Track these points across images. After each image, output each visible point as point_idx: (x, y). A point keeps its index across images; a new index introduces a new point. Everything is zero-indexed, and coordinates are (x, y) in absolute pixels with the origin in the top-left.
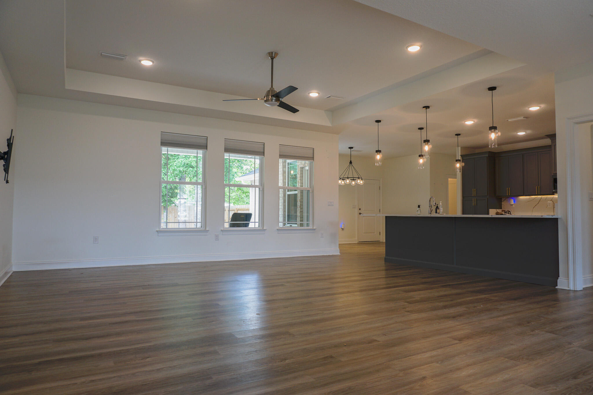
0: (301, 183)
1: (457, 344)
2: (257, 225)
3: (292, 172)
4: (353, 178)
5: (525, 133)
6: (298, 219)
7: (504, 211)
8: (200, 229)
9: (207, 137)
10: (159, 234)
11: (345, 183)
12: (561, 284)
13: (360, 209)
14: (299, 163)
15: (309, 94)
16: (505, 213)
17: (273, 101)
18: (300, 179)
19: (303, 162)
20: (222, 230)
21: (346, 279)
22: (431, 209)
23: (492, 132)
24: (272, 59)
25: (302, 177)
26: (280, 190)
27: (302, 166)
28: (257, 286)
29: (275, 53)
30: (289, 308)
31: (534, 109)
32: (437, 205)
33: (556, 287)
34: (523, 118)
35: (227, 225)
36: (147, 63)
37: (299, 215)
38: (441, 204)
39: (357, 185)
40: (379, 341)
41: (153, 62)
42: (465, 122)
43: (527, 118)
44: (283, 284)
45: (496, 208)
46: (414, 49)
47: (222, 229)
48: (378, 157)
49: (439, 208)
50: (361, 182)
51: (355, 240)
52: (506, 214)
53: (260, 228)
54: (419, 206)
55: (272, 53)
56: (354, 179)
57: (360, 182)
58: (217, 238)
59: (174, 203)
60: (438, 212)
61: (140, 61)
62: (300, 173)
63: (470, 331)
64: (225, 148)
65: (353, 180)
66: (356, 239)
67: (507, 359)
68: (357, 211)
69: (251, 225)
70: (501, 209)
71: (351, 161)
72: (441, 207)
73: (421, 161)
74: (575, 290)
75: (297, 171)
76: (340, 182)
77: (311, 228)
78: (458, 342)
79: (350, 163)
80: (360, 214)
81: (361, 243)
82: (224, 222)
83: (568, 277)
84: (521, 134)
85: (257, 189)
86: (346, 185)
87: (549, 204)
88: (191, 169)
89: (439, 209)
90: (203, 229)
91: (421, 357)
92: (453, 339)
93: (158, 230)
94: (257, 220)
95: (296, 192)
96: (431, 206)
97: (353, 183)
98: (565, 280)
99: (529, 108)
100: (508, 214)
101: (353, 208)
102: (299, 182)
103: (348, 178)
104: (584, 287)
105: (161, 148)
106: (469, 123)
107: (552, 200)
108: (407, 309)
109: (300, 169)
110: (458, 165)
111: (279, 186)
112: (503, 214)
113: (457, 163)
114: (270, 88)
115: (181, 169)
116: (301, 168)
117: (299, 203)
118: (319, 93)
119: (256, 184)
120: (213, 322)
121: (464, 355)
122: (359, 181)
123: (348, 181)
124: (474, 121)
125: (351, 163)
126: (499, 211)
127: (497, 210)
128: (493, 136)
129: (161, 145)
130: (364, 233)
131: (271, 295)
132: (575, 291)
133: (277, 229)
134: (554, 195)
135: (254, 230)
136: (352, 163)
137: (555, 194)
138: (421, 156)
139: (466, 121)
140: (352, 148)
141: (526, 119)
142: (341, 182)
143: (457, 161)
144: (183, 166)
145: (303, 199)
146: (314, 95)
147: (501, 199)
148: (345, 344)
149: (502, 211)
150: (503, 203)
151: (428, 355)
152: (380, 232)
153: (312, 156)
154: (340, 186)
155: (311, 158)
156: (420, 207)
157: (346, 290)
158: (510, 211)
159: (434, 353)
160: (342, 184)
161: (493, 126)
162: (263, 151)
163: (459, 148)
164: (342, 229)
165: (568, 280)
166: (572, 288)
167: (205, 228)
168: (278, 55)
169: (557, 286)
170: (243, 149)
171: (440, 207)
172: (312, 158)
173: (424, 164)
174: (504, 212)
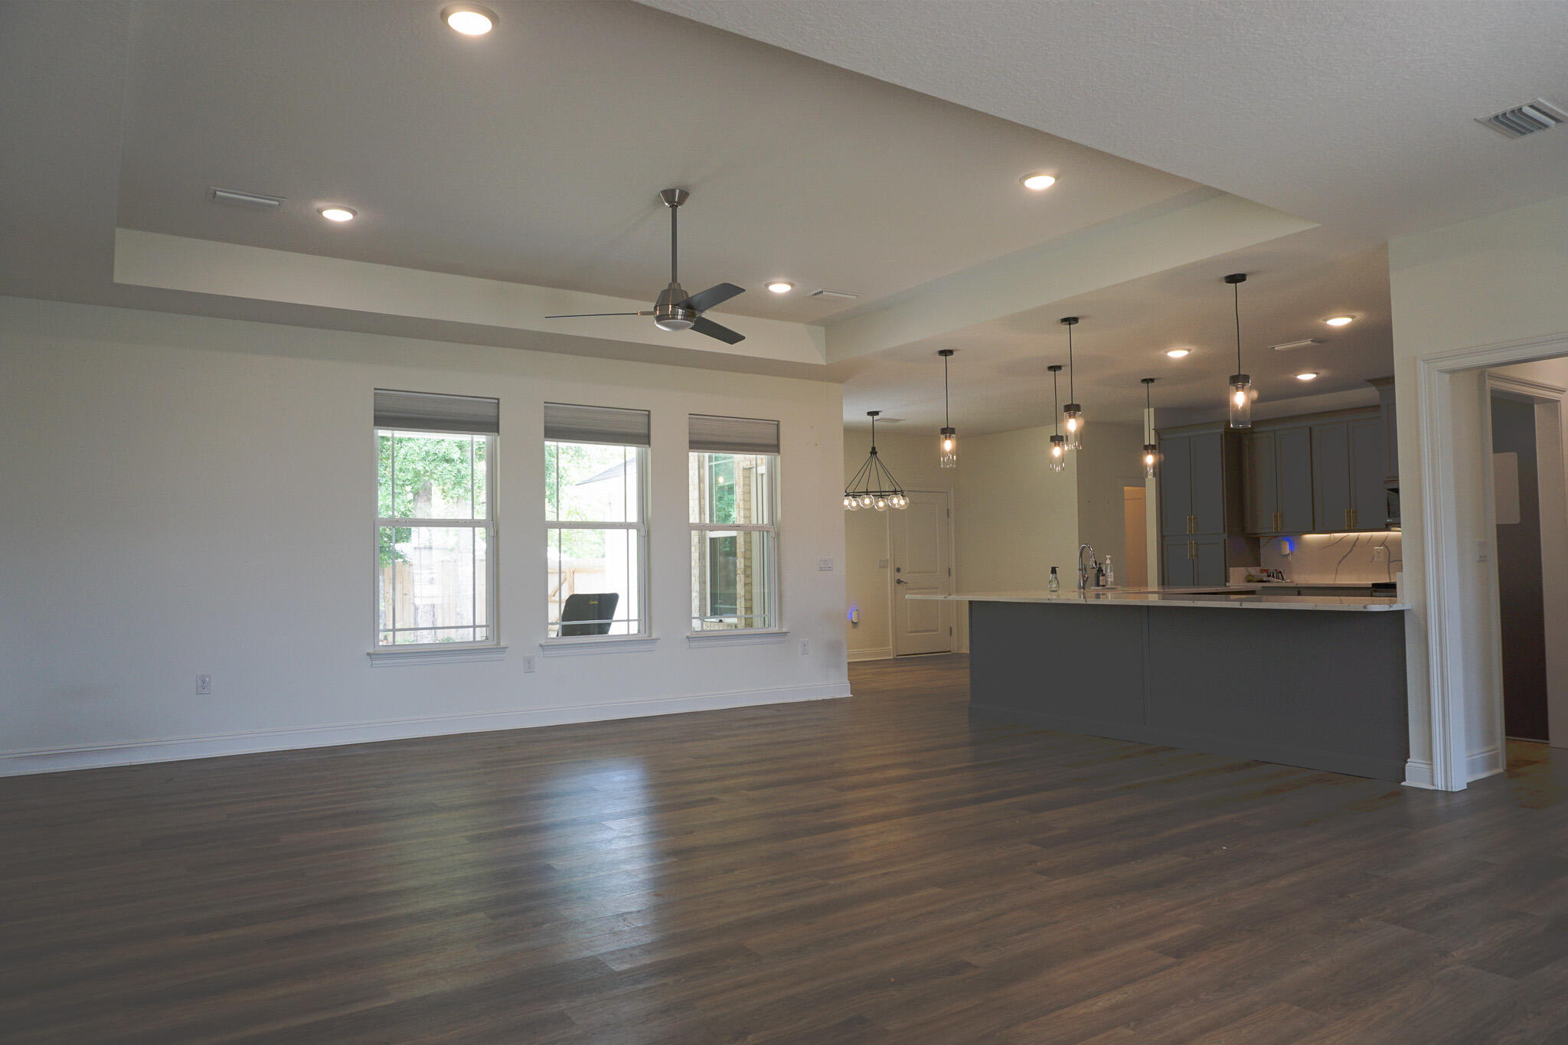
0: (745, 509)
1: (1171, 966)
2: (634, 628)
3: (721, 480)
4: (881, 492)
5: (1315, 376)
6: (740, 604)
7: (1267, 571)
8: (483, 644)
9: (498, 399)
10: (374, 662)
11: (858, 505)
12: (1415, 775)
13: (898, 570)
14: (740, 460)
15: (767, 285)
16: (1268, 576)
17: (677, 319)
18: (742, 498)
19: (752, 457)
20: (541, 646)
21: (876, 776)
22: (1084, 577)
23: (1237, 389)
24: (674, 207)
25: (747, 493)
26: (693, 532)
27: (747, 464)
28: (645, 806)
29: (681, 192)
30: (736, 872)
31: (1339, 322)
32: (1100, 564)
33: (1403, 784)
34: (1310, 342)
35: (554, 631)
36: (338, 216)
37: (743, 593)
38: (1108, 562)
39: (891, 509)
40: (976, 967)
41: (354, 213)
42: (1166, 352)
43: (1320, 342)
44: (715, 796)
45: (1246, 565)
46: (1040, 183)
47: (543, 642)
48: (948, 445)
49: (1104, 572)
50: (902, 502)
51: (888, 652)
52: (1270, 578)
53: (644, 636)
54: (1054, 570)
55: (673, 191)
56: (883, 494)
57: (899, 502)
58: (529, 663)
59: (401, 557)
60: (1101, 583)
61: (320, 211)
62: (741, 483)
63: (1201, 926)
64: (545, 427)
65: (881, 496)
66: (891, 647)
67: (1296, 1008)
68: (889, 574)
69: (616, 629)
70: (1259, 565)
71: (874, 448)
72: (1111, 571)
73: (1057, 451)
74: (1447, 791)
75: (736, 475)
76: (846, 502)
77: (776, 630)
78: (1174, 960)
79: (871, 453)
80: (899, 582)
81: (903, 660)
82: (546, 623)
83: (1431, 759)
84: (1306, 377)
85: (633, 533)
86: (861, 510)
87: (1379, 552)
88: (446, 465)
89: (1103, 575)
90: (491, 644)
91: (1084, 1010)
92: (1160, 952)
93: (371, 651)
94: (634, 615)
95: (733, 533)
96: (1083, 569)
97: (881, 504)
98: (1424, 766)
99: (1326, 320)
100: (1276, 580)
101: (880, 567)
102: (742, 506)
103: (867, 493)
104: (1470, 780)
105: (375, 431)
106: (1178, 354)
107: (1383, 543)
108: (1039, 864)
109: (741, 472)
110: (1150, 459)
111: (691, 522)
112: (1265, 579)
113: (1148, 454)
114: (670, 285)
115: (420, 466)
116: (744, 469)
117: (742, 560)
118: (792, 285)
119: (629, 520)
120: (544, 923)
121: (1192, 1001)
122: (895, 501)
123: (867, 501)
124: (1189, 350)
125: (874, 452)
126: (1254, 571)
127: (1250, 569)
128: (1240, 399)
129: (375, 424)
130: (911, 632)
131: (687, 833)
132: (1448, 794)
133: (688, 638)
134: (1390, 531)
135: (625, 641)
136: (876, 453)
137: (1393, 529)
138: (1057, 439)
139: (1168, 351)
140: (877, 413)
141: (1317, 344)
142: (850, 504)
143: (1146, 448)
144: (424, 459)
145: (751, 550)
146: (780, 288)
147: (1258, 539)
148: (893, 980)
149: (1262, 571)
150: (1262, 551)
151: (1102, 1003)
152: (951, 629)
153: (775, 442)
154: (849, 514)
155: (772, 446)
156: (1056, 572)
157: (878, 811)
158: (1280, 572)
159: (1117, 997)
160: (852, 507)
161: (1239, 374)
162: (646, 432)
163: (1152, 410)
164: (853, 622)
165: (1432, 765)
166: (1440, 785)
167: (496, 639)
168: (689, 197)
169: (1404, 780)
170: (593, 428)
171: (1106, 571)
172: (775, 446)
173: (1063, 459)
174: (1265, 574)
